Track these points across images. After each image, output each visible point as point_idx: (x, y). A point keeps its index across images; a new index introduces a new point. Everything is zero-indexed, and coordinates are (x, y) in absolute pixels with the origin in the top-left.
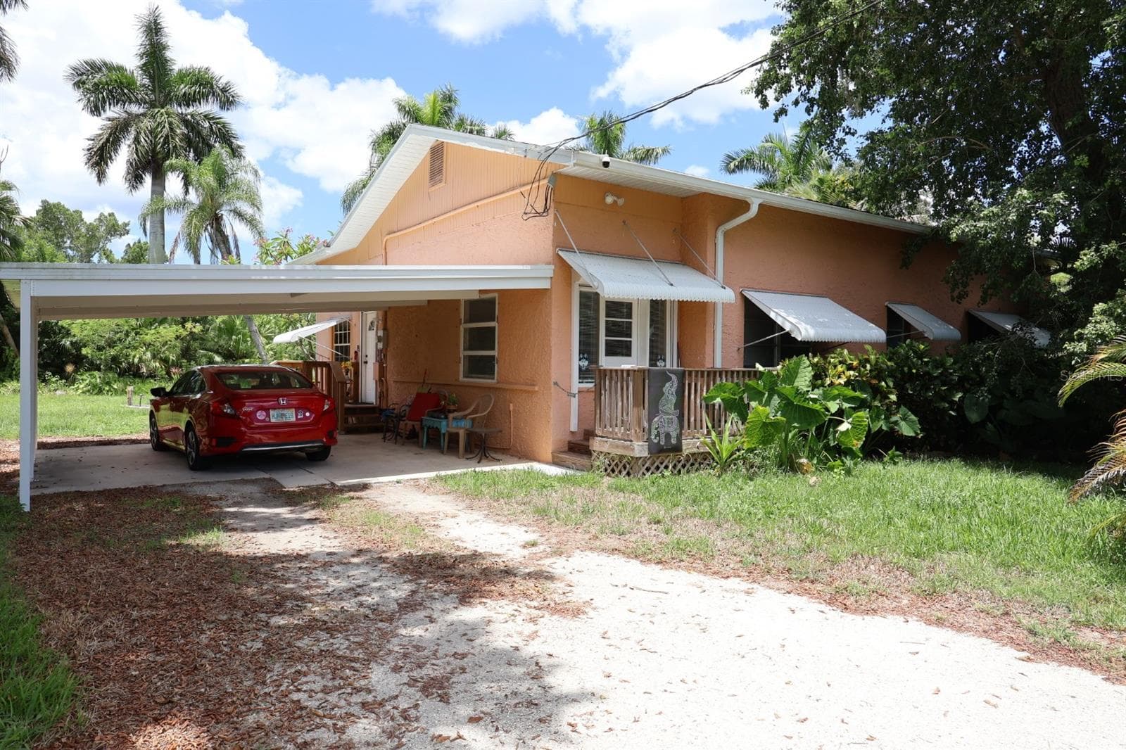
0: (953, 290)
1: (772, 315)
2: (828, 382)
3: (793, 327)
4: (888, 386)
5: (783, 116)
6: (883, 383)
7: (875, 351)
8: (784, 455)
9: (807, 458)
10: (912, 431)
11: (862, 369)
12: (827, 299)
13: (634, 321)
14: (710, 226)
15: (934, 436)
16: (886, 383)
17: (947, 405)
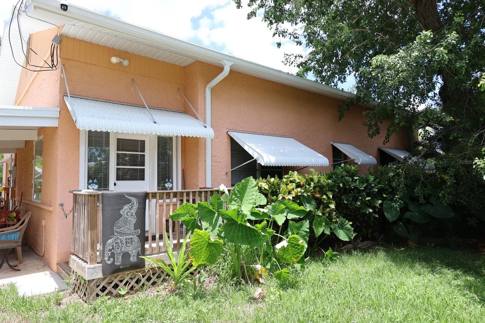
0: (369, 130)
1: (246, 148)
2: (280, 197)
3: (259, 155)
4: (329, 198)
5: (254, 17)
6: (325, 197)
7: (317, 172)
8: (236, 266)
9: (261, 265)
10: (346, 237)
11: (308, 186)
12: (292, 139)
13: (147, 153)
14: (200, 85)
15: (364, 231)
16: (327, 196)
17: (371, 211)
